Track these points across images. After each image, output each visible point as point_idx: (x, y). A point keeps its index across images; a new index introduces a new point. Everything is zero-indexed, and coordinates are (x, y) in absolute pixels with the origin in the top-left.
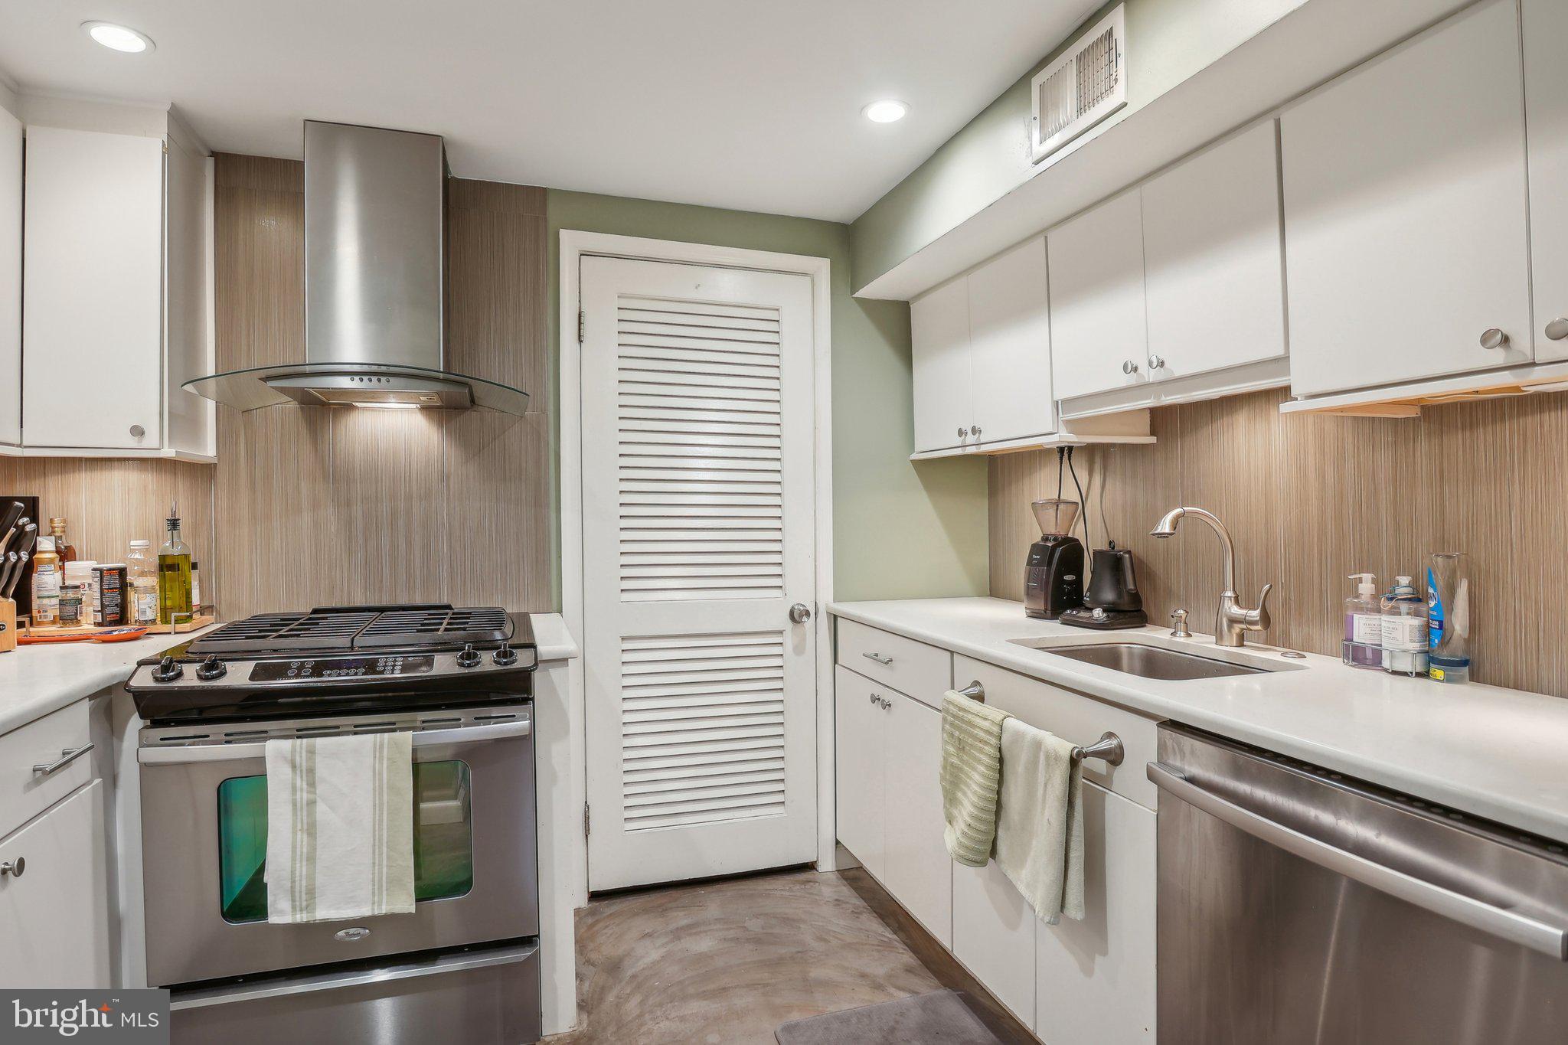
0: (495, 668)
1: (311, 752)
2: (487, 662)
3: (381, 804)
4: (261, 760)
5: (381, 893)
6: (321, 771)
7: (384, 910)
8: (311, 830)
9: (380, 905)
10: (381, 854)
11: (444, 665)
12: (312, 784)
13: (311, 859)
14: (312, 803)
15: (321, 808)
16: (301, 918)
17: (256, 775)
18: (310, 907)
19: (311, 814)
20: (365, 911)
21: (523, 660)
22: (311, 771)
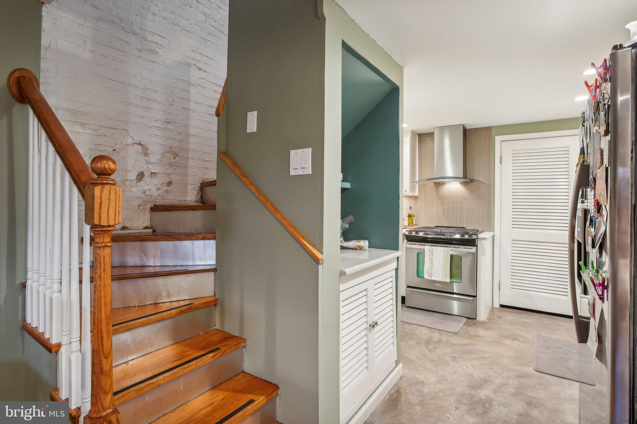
0: (468, 238)
1: (432, 249)
2: (466, 237)
3: (444, 261)
4: (424, 249)
5: (443, 277)
6: (434, 252)
7: (444, 280)
8: (432, 263)
9: (443, 279)
10: (444, 270)
11: (457, 236)
12: (432, 255)
13: (432, 268)
14: (432, 258)
15: (434, 259)
16: (429, 278)
17: (423, 251)
18: (431, 277)
19: (432, 260)
20: (440, 280)
21: (474, 237)
22: (432, 252)
